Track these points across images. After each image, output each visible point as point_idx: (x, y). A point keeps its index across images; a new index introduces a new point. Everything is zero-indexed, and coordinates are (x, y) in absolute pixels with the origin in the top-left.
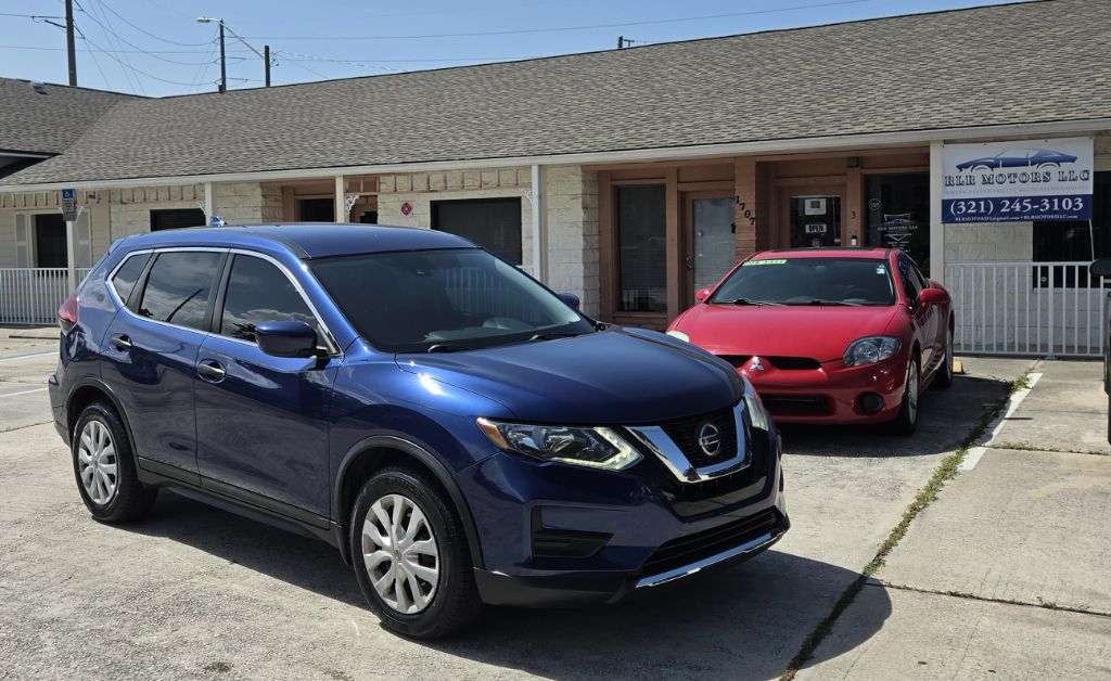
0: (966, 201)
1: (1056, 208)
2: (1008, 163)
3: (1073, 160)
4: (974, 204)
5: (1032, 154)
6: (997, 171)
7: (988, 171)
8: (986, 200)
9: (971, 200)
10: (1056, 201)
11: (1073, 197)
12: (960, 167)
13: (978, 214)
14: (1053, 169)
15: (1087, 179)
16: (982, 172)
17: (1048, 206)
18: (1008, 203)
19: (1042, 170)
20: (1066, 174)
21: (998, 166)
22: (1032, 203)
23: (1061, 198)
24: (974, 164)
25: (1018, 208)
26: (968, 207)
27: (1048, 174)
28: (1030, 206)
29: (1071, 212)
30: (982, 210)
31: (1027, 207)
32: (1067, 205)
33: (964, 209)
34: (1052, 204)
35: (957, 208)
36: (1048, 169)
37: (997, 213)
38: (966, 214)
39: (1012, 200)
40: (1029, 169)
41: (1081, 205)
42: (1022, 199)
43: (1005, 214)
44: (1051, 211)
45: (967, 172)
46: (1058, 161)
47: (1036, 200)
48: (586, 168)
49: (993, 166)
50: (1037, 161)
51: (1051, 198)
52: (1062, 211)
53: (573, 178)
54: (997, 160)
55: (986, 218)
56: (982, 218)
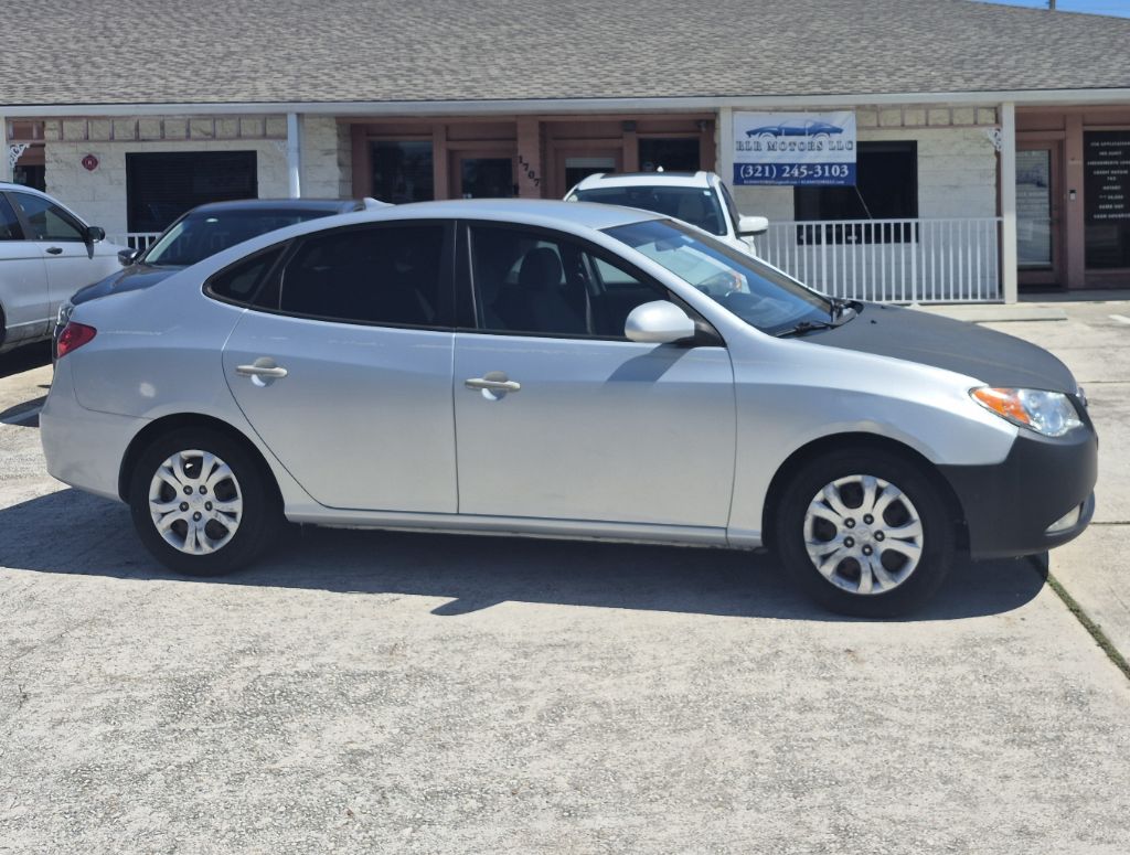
0: (754, 165)
1: (827, 174)
2: (791, 132)
3: (839, 131)
4: (760, 168)
5: (809, 125)
6: (781, 138)
7: (772, 138)
8: (770, 165)
9: (757, 164)
10: (827, 168)
11: (840, 165)
12: (750, 133)
13: (763, 178)
14: (823, 138)
15: (851, 149)
16: (768, 139)
17: (820, 172)
18: (788, 169)
19: (816, 140)
20: (835, 144)
21: (780, 134)
22: (808, 169)
23: (831, 165)
24: (761, 131)
25: (796, 173)
26: (755, 171)
27: (821, 143)
28: (805, 172)
29: (838, 178)
30: (767, 174)
31: (803, 173)
32: (836, 171)
33: (752, 172)
34: (823, 170)
35: (745, 171)
37: (779, 177)
38: (753, 178)
39: (792, 166)
40: (806, 139)
41: (847, 172)
42: (800, 165)
43: (786, 179)
44: (822, 177)
45: (755, 138)
46: (829, 132)
47: (811, 167)
49: (777, 134)
50: (814, 131)
51: (823, 165)
52: (831, 177)
53: (326, 130)
54: (780, 129)
55: (770, 182)
56: (767, 182)
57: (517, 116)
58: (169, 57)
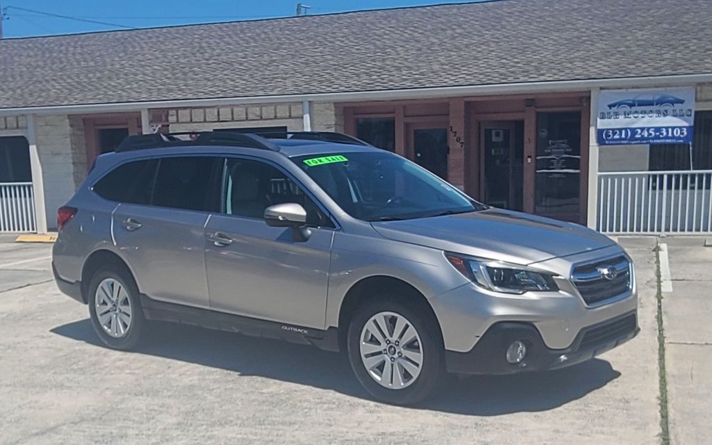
0: (613, 130)
1: (670, 135)
2: (641, 104)
3: (682, 102)
4: (618, 132)
5: (657, 98)
6: (634, 109)
7: (628, 109)
8: (626, 129)
9: (617, 129)
10: (670, 130)
11: (681, 128)
12: (610, 106)
13: (620, 139)
14: (669, 108)
15: (690, 115)
16: (624, 109)
17: (665, 134)
18: (639, 131)
19: (662, 108)
20: (678, 112)
21: (634, 105)
22: (655, 131)
23: (673, 128)
24: (619, 104)
25: (646, 134)
26: (614, 134)
27: (666, 111)
28: (653, 133)
29: (679, 138)
30: (623, 136)
31: (651, 134)
32: (677, 133)
33: (612, 135)
34: (667, 132)
35: (608, 136)
36: (667, 108)
37: (633, 138)
38: (612, 139)
39: (642, 129)
40: (654, 108)
41: (685, 133)
42: (648, 129)
43: (637, 139)
44: (667, 137)
45: (614, 109)
46: (673, 103)
47: (658, 129)
48: (336, 104)
49: (631, 105)
51: (667, 128)
52: (673, 137)
53: (328, 112)
54: (634, 101)
55: (625, 142)
56: (623, 142)
57: (449, 98)
58: (237, 66)
